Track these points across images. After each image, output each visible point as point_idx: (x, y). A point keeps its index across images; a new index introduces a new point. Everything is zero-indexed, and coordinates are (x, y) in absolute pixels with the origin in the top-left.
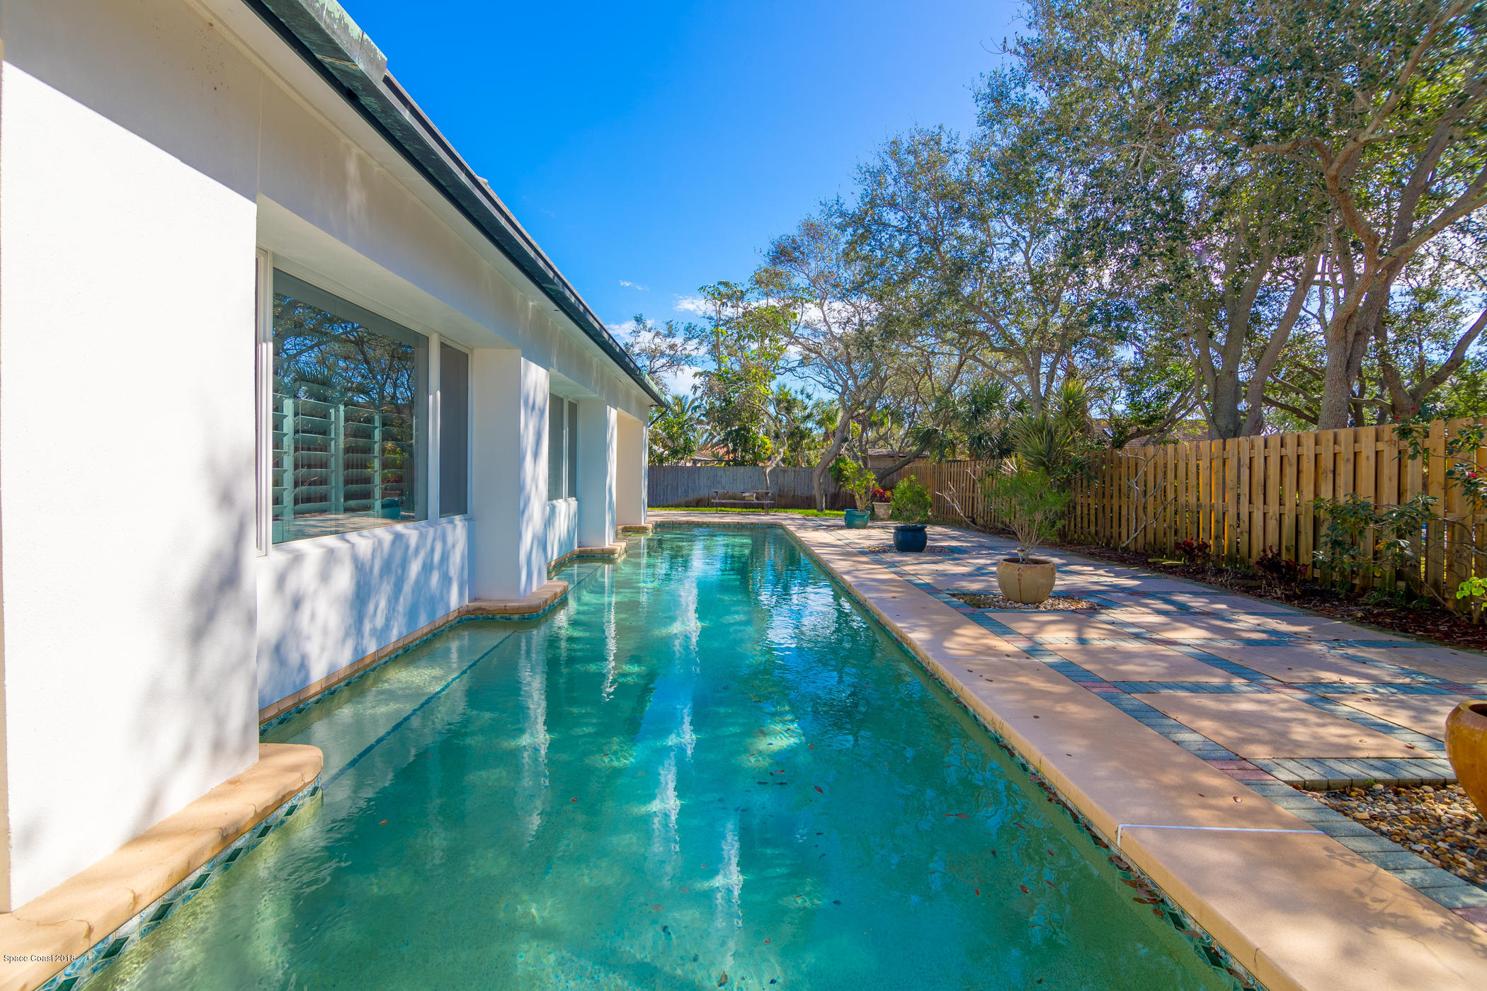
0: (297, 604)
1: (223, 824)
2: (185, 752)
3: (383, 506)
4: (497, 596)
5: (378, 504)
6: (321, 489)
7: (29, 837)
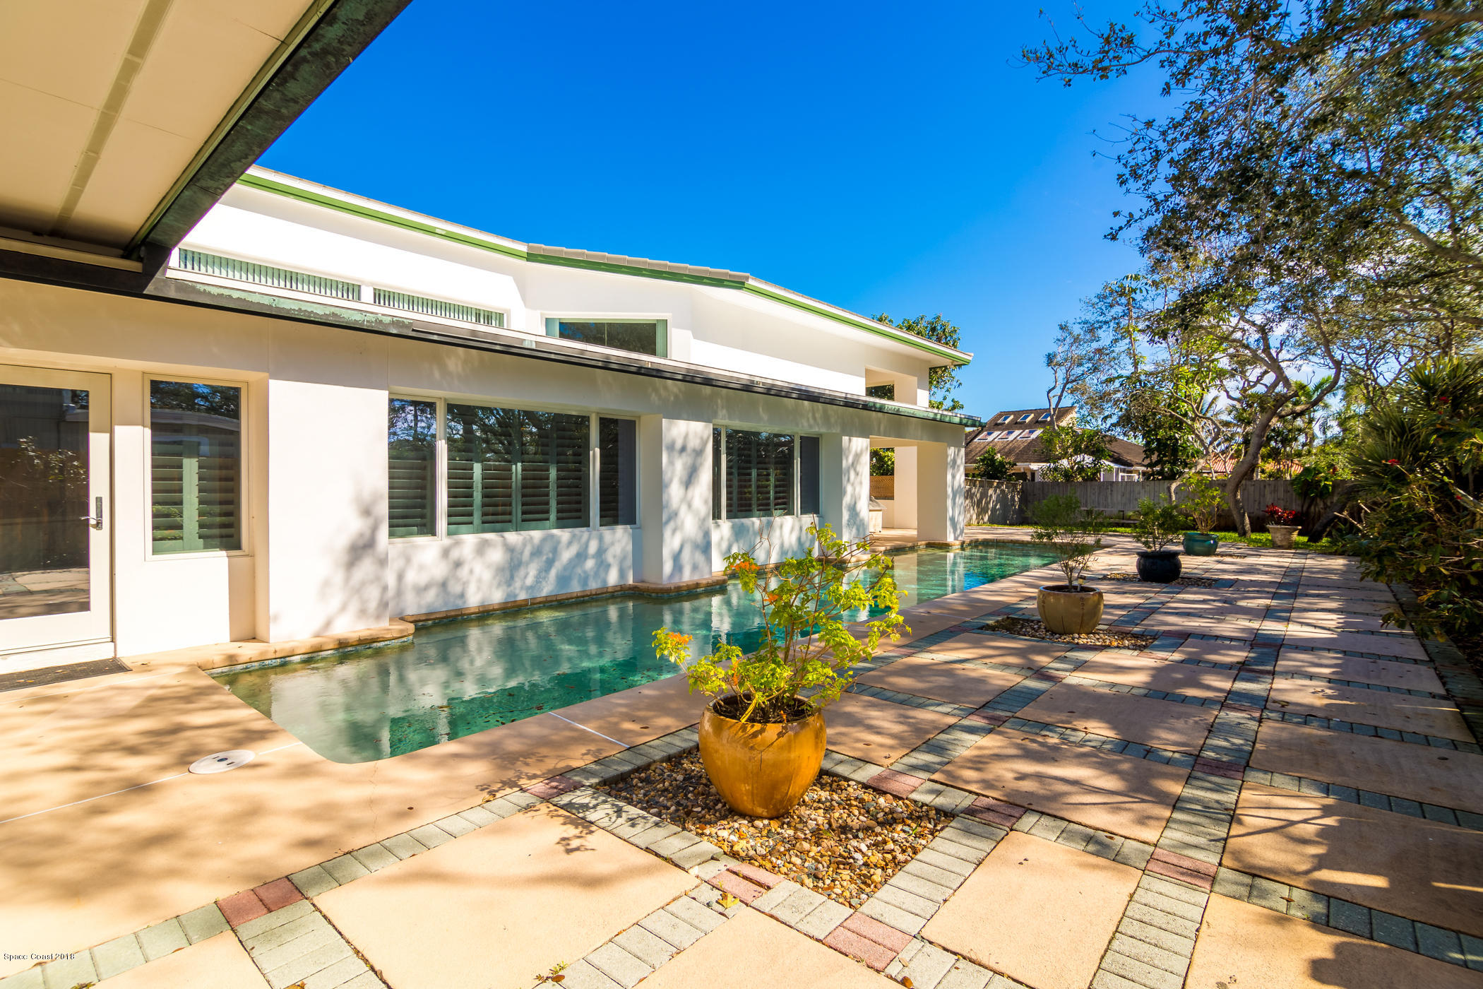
0: (458, 564)
1: (341, 637)
2: (344, 608)
3: (558, 519)
4: (652, 580)
5: (553, 516)
6: (508, 508)
7: (276, 618)
